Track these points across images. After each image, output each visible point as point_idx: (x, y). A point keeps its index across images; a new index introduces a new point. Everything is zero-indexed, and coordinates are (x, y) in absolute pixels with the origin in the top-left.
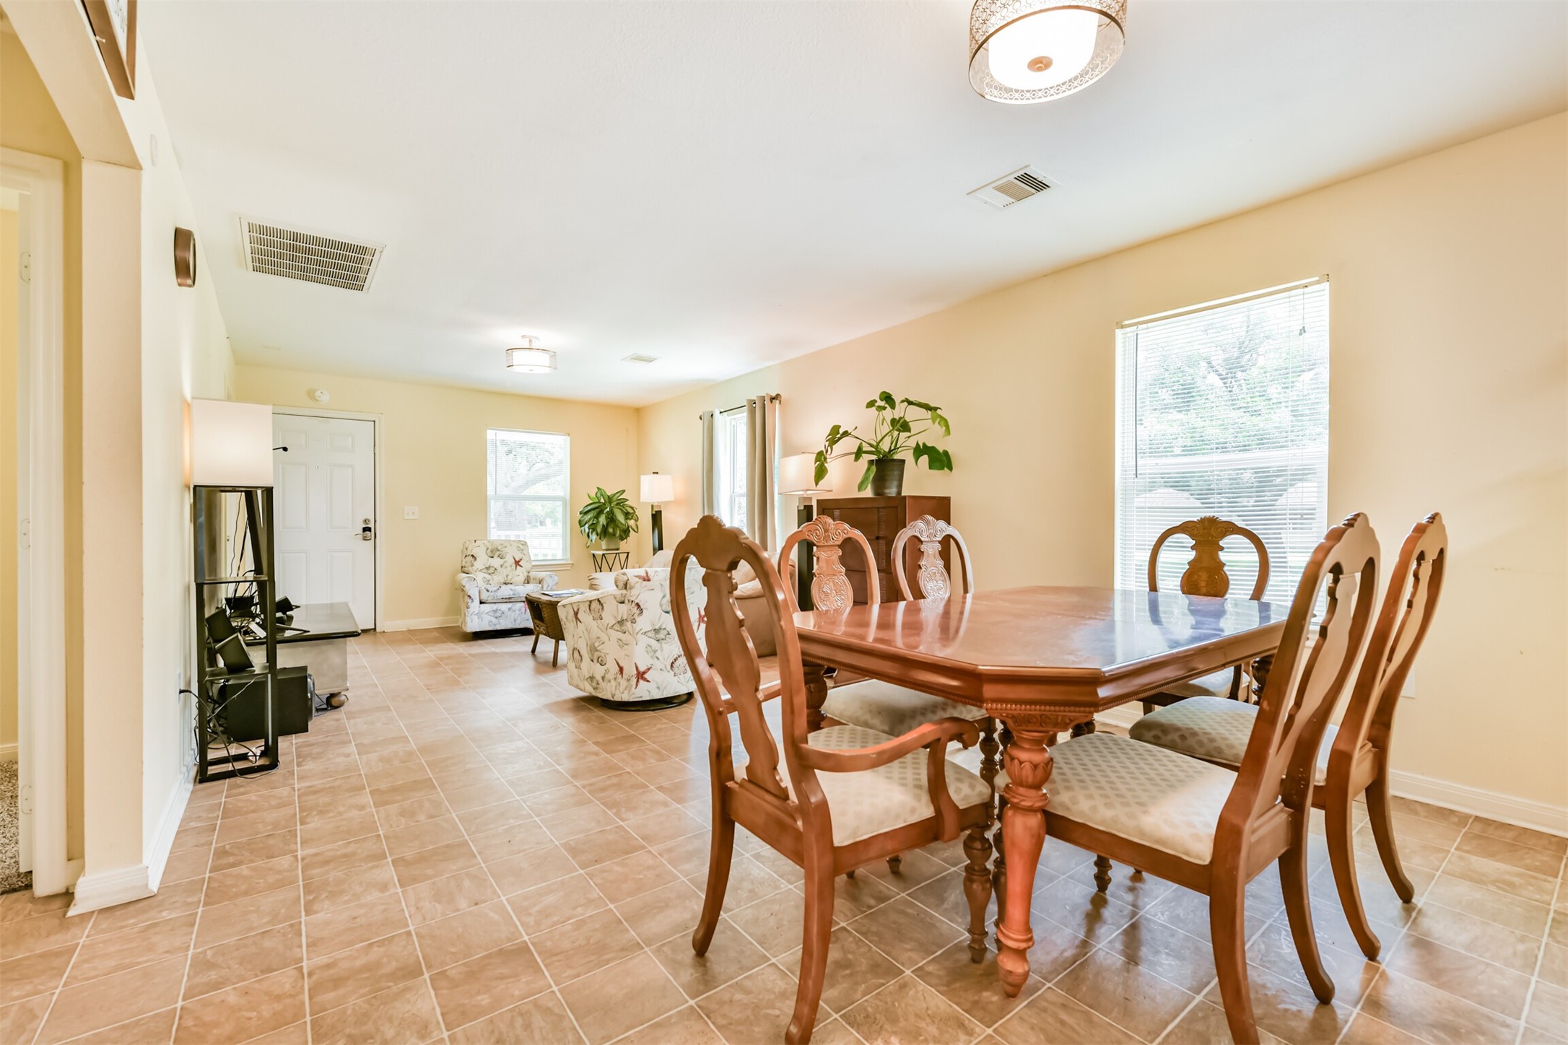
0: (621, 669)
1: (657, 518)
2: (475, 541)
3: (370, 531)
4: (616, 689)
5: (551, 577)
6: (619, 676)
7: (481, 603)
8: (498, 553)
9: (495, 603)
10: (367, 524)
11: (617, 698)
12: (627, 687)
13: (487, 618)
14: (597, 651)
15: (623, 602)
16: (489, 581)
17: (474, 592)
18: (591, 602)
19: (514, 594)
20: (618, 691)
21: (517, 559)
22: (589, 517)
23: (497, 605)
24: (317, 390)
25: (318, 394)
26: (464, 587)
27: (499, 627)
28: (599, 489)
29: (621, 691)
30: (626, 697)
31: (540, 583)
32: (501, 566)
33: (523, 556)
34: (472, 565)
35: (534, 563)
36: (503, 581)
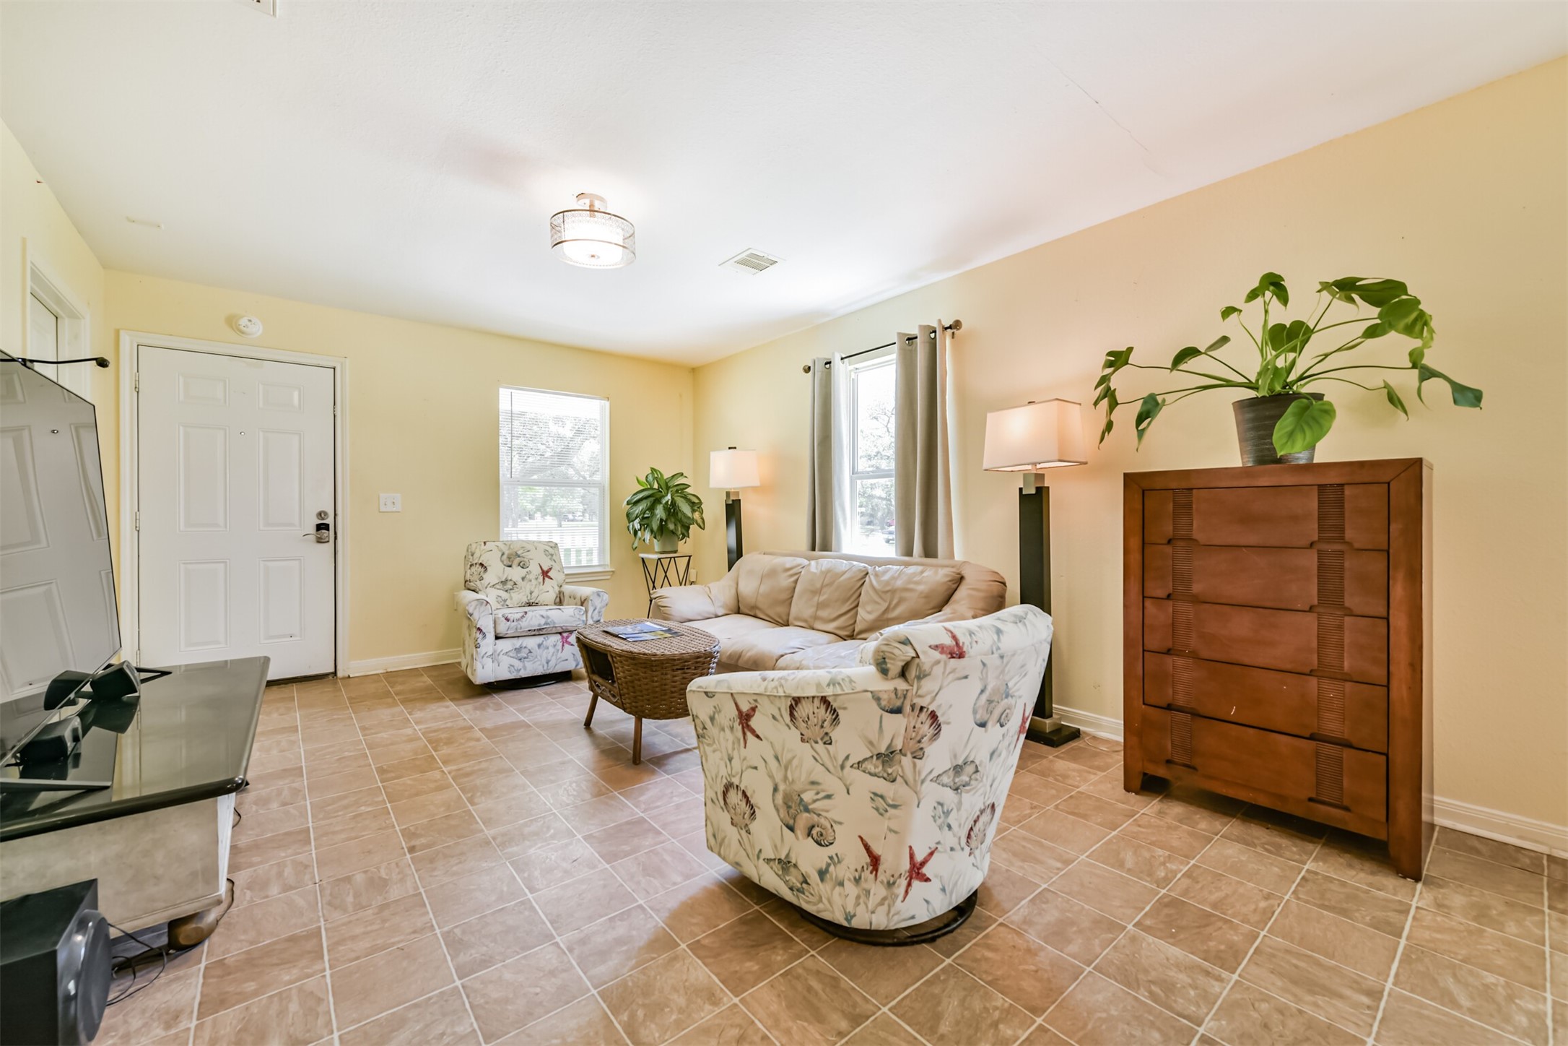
0: (875, 861)
1: (733, 510)
2: (485, 543)
3: (328, 530)
4: (857, 904)
5: (599, 595)
6: (867, 874)
7: (497, 638)
8: (518, 560)
9: (518, 637)
10: (323, 519)
11: (859, 922)
12: (884, 899)
13: (506, 661)
14: (807, 810)
15: (898, 711)
16: (505, 601)
17: (486, 623)
18: (797, 700)
19: (546, 624)
20: (862, 906)
21: (545, 569)
22: (641, 508)
23: (521, 640)
24: (242, 317)
25: (243, 322)
26: (471, 615)
27: (524, 674)
28: (653, 470)
29: (870, 907)
30: (880, 921)
31: (582, 605)
32: (523, 579)
33: (553, 563)
34: (481, 579)
35: (567, 572)
36: (525, 600)
